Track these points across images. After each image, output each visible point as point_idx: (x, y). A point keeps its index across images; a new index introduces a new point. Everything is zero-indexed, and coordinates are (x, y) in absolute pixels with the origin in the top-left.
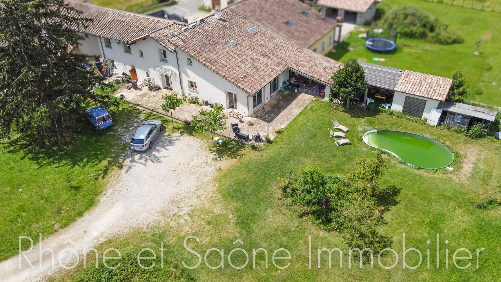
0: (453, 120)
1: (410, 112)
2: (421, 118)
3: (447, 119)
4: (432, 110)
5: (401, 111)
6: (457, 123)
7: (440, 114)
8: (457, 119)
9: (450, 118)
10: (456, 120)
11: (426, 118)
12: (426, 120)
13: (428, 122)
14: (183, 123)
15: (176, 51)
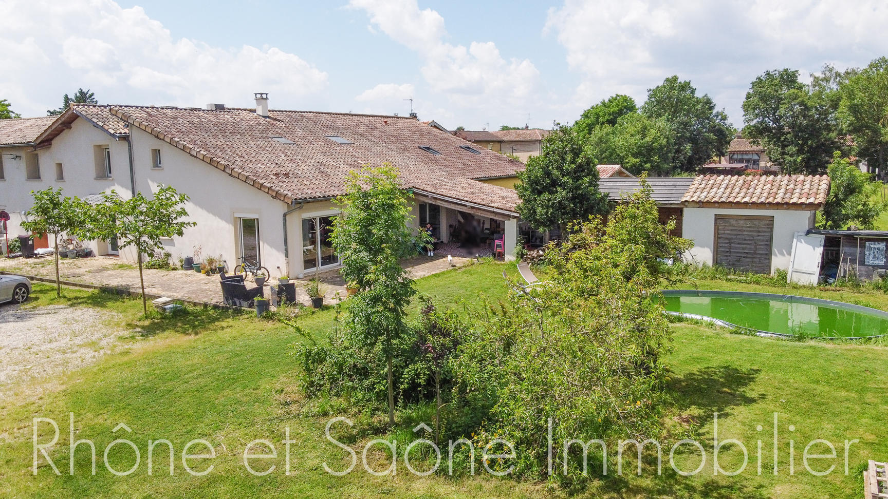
0: (862, 263)
1: (733, 265)
2: (769, 273)
3: (845, 261)
4: (795, 240)
5: (710, 263)
6: (875, 267)
7: (820, 250)
8: (874, 257)
9: (853, 255)
10: (870, 261)
11: (782, 269)
12: (783, 276)
13: (793, 278)
14: (96, 291)
15: (130, 138)
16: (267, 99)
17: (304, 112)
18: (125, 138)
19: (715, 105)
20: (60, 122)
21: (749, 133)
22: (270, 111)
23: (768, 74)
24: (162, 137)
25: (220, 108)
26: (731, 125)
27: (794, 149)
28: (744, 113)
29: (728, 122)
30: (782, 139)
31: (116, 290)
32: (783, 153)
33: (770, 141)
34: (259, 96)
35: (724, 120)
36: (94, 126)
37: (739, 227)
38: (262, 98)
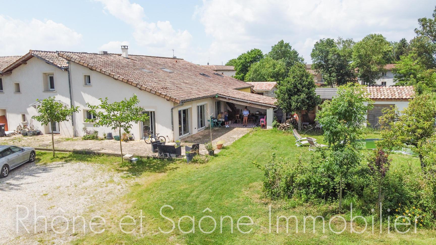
14: (71, 153)
15: (69, 69)
16: (127, 49)
17: (140, 56)
18: (67, 69)
19: (298, 54)
20: (21, 60)
21: (315, 67)
22: (129, 55)
23: (321, 40)
24: (94, 69)
25: (105, 53)
26: (306, 63)
27: (335, 75)
28: (311, 58)
29: (305, 62)
30: (329, 70)
31: (85, 152)
32: (330, 76)
33: (324, 71)
34: (123, 47)
35: (303, 61)
36: (47, 63)
37: (379, 109)
38: (125, 48)
